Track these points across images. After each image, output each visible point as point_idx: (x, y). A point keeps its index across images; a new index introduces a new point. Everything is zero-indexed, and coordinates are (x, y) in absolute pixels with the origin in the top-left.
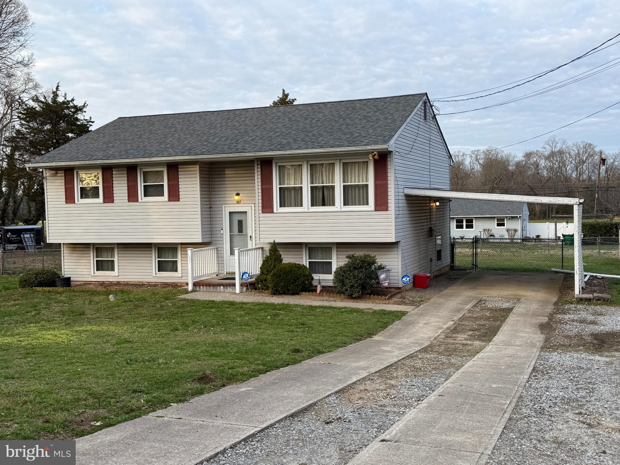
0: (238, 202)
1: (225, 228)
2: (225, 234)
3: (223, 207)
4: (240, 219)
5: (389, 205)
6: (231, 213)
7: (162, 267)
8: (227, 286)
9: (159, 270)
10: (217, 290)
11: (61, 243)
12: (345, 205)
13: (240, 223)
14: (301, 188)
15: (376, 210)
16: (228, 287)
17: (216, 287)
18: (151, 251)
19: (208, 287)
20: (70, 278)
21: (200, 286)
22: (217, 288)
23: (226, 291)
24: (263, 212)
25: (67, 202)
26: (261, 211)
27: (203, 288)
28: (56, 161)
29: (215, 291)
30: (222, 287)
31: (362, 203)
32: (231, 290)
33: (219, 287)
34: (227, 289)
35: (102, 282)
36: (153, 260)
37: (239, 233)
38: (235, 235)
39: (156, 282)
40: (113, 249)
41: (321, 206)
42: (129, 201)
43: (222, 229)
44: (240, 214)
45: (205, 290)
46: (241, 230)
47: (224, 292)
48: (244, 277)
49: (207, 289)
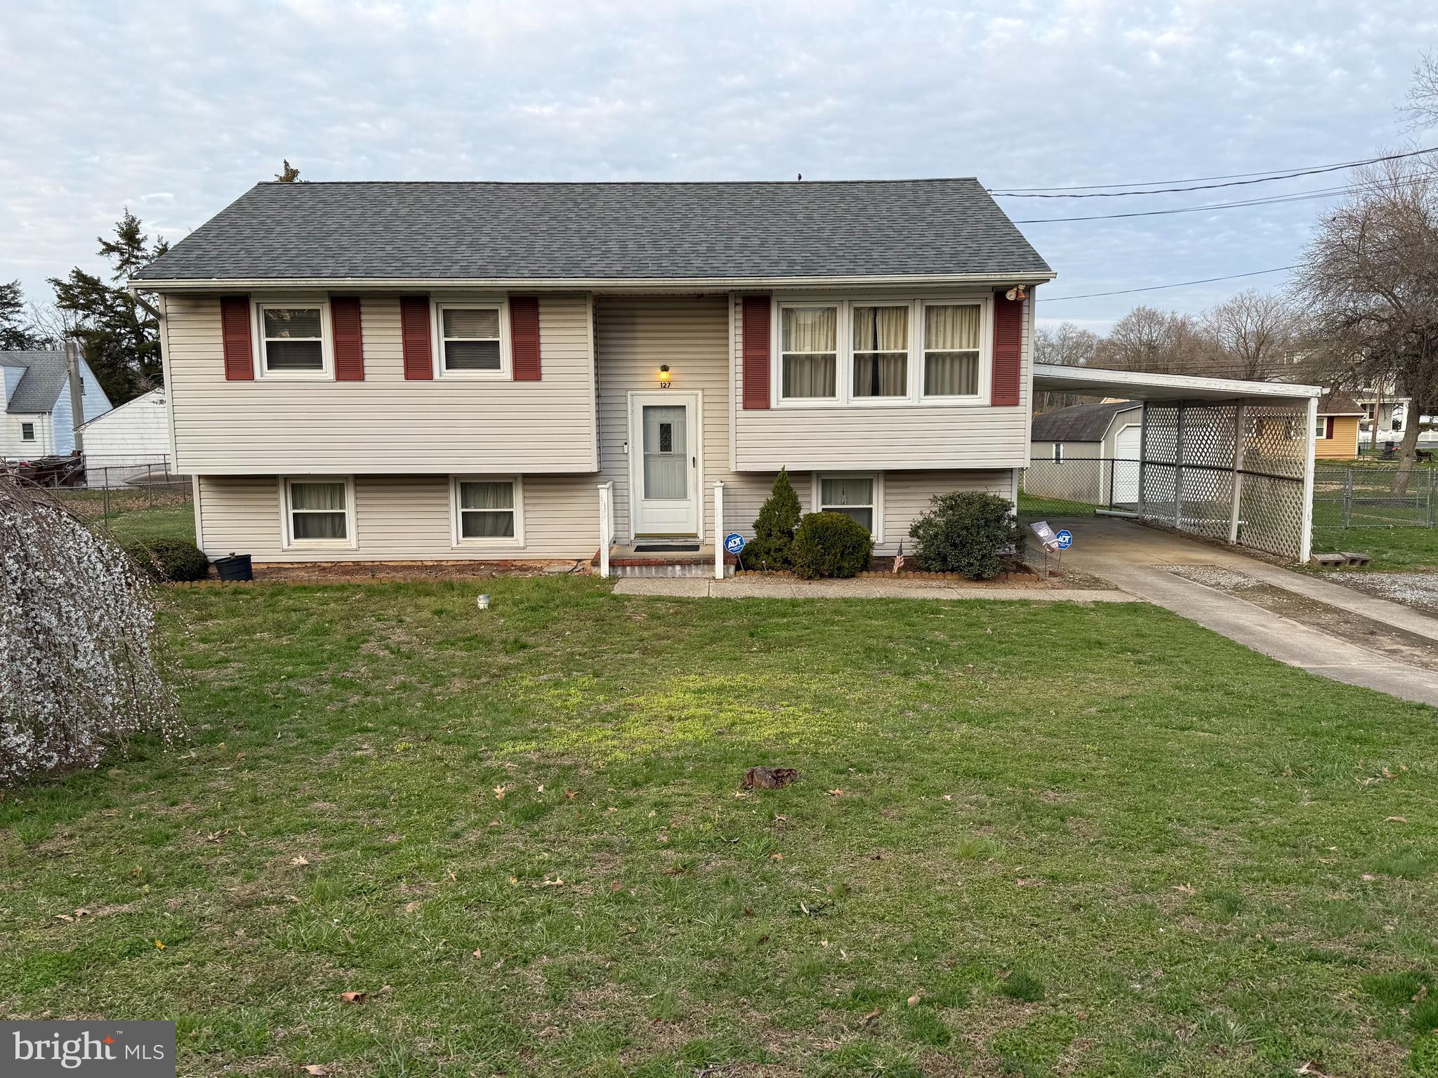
0: (665, 386)
1: (633, 442)
2: (633, 454)
3: (629, 396)
4: (666, 421)
5: (1022, 394)
6: (646, 408)
7: (471, 527)
8: (689, 565)
9: (467, 533)
10: (665, 574)
11: (190, 477)
12: (927, 393)
13: (666, 430)
14: (833, 359)
15: (994, 404)
16: (693, 567)
17: (664, 567)
18: (447, 491)
19: (644, 569)
20: (248, 558)
21: (624, 566)
22: (666, 570)
23: (688, 575)
24: (745, 408)
25: (229, 378)
26: (740, 406)
27: (632, 570)
28: (218, 275)
29: (662, 575)
30: (678, 568)
31: (956, 389)
32: (700, 572)
33: (670, 568)
34: (690, 571)
35: (311, 563)
36: (453, 509)
37: (662, 450)
38: (654, 456)
39: (458, 561)
40: (341, 488)
41: (869, 395)
42: (407, 378)
43: (626, 444)
44: (664, 412)
45: (638, 575)
46: (666, 445)
47: (683, 578)
48: (731, 544)
49: (641, 572)
